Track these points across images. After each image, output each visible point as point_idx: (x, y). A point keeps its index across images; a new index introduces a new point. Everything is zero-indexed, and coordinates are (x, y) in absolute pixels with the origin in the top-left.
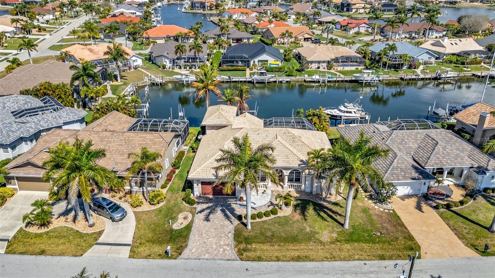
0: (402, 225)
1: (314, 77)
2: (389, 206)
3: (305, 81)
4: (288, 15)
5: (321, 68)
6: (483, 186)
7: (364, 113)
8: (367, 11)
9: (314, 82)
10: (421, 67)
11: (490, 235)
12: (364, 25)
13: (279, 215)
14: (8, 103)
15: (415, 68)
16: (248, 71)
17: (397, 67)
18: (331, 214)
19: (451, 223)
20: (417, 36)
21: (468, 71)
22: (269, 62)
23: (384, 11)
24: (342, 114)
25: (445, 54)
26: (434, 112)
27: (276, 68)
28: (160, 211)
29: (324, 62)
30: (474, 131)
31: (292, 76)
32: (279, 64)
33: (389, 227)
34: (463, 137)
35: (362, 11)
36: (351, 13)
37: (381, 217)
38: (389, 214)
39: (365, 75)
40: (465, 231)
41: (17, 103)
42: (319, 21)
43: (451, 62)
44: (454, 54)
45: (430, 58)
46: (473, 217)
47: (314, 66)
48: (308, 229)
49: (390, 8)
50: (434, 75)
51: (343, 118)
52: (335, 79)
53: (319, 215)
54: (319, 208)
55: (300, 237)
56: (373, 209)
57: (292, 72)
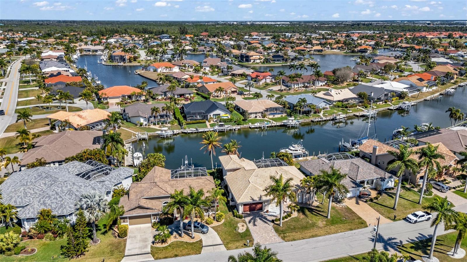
0: (354, 213)
1: (256, 124)
2: (344, 204)
3: (250, 128)
4: (204, 68)
5: (258, 117)
6: (384, 188)
7: (304, 150)
8: (262, 61)
9: (257, 128)
10: (322, 113)
11: (394, 211)
12: (269, 77)
13: (292, 217)
14: (70, 169)
15: (319, 113)
16: (207, 123)
17: (307, 113)
18: (318, 212)
19: (375, 208)
20: (308, 85)
21: (351, 112)
22: (221, 115)
23: (275, 60)
24: (292, 152)
25: (334, 101)
26: (343, 146)
27: (228, 119)
28: (226, 224)
29: (259, 113)
30: (371, 156)
31: (240, 124)
32: (229, 116)
33: (348, 215)
34: (366, 160)
35: (258, 61)
36: (250, 63)
37: (342, 210)
38: (345, 208)
39: (291, 121)
40: (383, 211)
41: (76, 167)
42: (232, 73)
43: (339, 107)
44: (339, 101)
45: (326, 105)
46: (384, 204)
47: (253, 116)
48: (310, 222)
49: (279, 59)
50: (332, 118)
51: (293, 154)
52: (270, 125)
53: (312, 214)
54: (311, 210)
55: (308, 226)
56: (336, 207)
57: (240, 122)
